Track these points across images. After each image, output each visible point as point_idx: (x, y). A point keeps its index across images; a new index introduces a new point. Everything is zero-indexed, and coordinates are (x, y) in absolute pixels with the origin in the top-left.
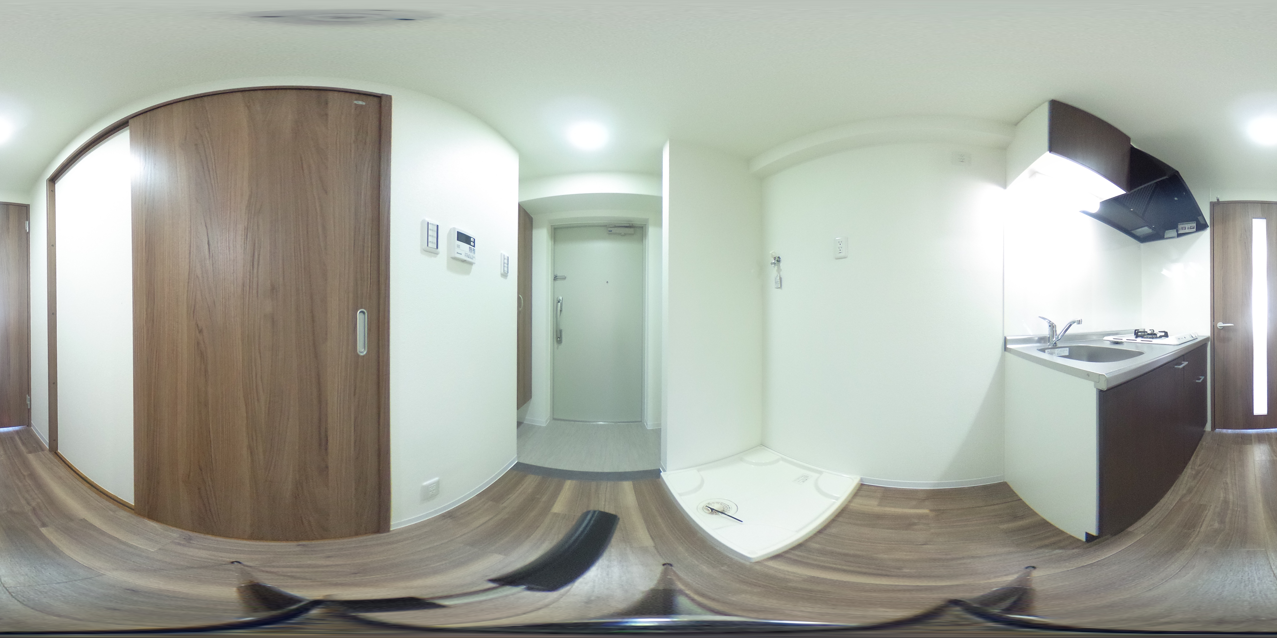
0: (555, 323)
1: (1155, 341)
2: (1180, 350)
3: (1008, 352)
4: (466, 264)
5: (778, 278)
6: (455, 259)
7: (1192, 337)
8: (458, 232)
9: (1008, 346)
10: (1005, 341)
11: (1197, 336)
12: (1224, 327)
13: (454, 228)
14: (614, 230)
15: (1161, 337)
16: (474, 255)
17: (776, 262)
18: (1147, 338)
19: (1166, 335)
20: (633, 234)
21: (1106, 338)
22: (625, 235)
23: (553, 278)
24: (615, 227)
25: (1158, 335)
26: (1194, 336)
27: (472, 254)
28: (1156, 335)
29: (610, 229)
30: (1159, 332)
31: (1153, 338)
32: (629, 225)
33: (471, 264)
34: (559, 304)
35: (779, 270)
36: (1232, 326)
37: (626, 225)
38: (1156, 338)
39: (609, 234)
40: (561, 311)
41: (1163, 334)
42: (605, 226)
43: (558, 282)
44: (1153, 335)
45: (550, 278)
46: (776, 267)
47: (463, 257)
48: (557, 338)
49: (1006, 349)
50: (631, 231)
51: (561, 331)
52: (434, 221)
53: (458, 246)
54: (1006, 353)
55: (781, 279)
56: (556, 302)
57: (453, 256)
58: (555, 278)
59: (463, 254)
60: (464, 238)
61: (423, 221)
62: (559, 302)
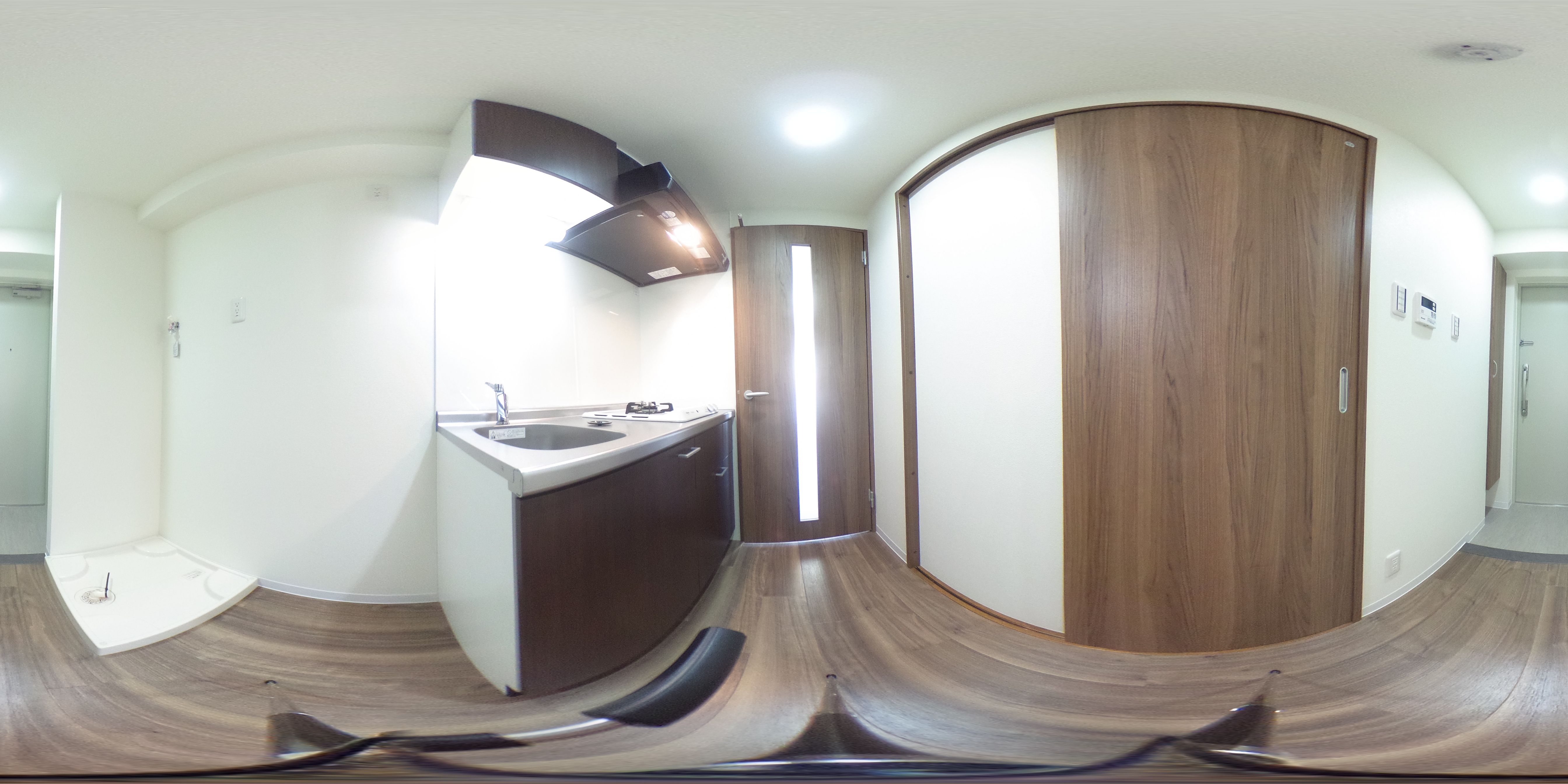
0: (1520, 393)
1: (652, 417)
2: (691, 428)
3: (440, 432)
4: (1426, 328)
5: (177, 345)
6: (1419, 323)
7: (709, 411)
8: (1422, 297)
9: (440, 425)
10: (437, 418)
11: (716, 409)
12: (753, 396)
13: (1419, 293)
14: (20, 293)
15: (663, 411)
16: (1435, 320)
17: (173, 328)
18: (643, 413)
19: (671, 409)
20: (38, 298)
21: (586, 414)
22: (31, 298)
23: (1519, 343)
24: (22, 288)
25: (659, 409)
26: (711, 410)
27: (1433, 319)
28: (656, 408)
29: (15, 291)
30: (661, 404)
31: (650, 413)
32: (36, 287)
33: (1431, 328)
34: (1526, 371)
35: (177, 337)
36: (768, 395)
37: (33, 287)
38: (656, 412)
39: (13, 296)
40: (1527, 380)
41: (667, 407)
42: (10, 287)
43: (1525, 348)
44: (651, 409)
45: (1518, 342)
46: (174, 334)
47: (1426, 322)
48: (1522, 409)
49: (437, 430)
50: (38, 293)
51: (1526, 402)
52: (1403, 286)
53: (1422, 311)
54: (438, 433)
55: (179, 346)
56: (1521, 370)
57: (1418, 320)
58: (1522, 343)
59: (1426, 319)
60: (1428, 304)
61: (1394, 284)
62: (1525, 370)
